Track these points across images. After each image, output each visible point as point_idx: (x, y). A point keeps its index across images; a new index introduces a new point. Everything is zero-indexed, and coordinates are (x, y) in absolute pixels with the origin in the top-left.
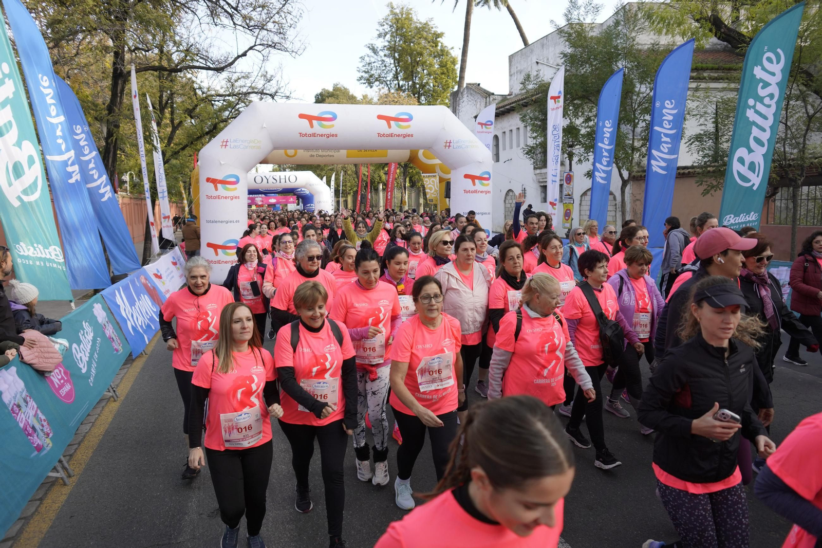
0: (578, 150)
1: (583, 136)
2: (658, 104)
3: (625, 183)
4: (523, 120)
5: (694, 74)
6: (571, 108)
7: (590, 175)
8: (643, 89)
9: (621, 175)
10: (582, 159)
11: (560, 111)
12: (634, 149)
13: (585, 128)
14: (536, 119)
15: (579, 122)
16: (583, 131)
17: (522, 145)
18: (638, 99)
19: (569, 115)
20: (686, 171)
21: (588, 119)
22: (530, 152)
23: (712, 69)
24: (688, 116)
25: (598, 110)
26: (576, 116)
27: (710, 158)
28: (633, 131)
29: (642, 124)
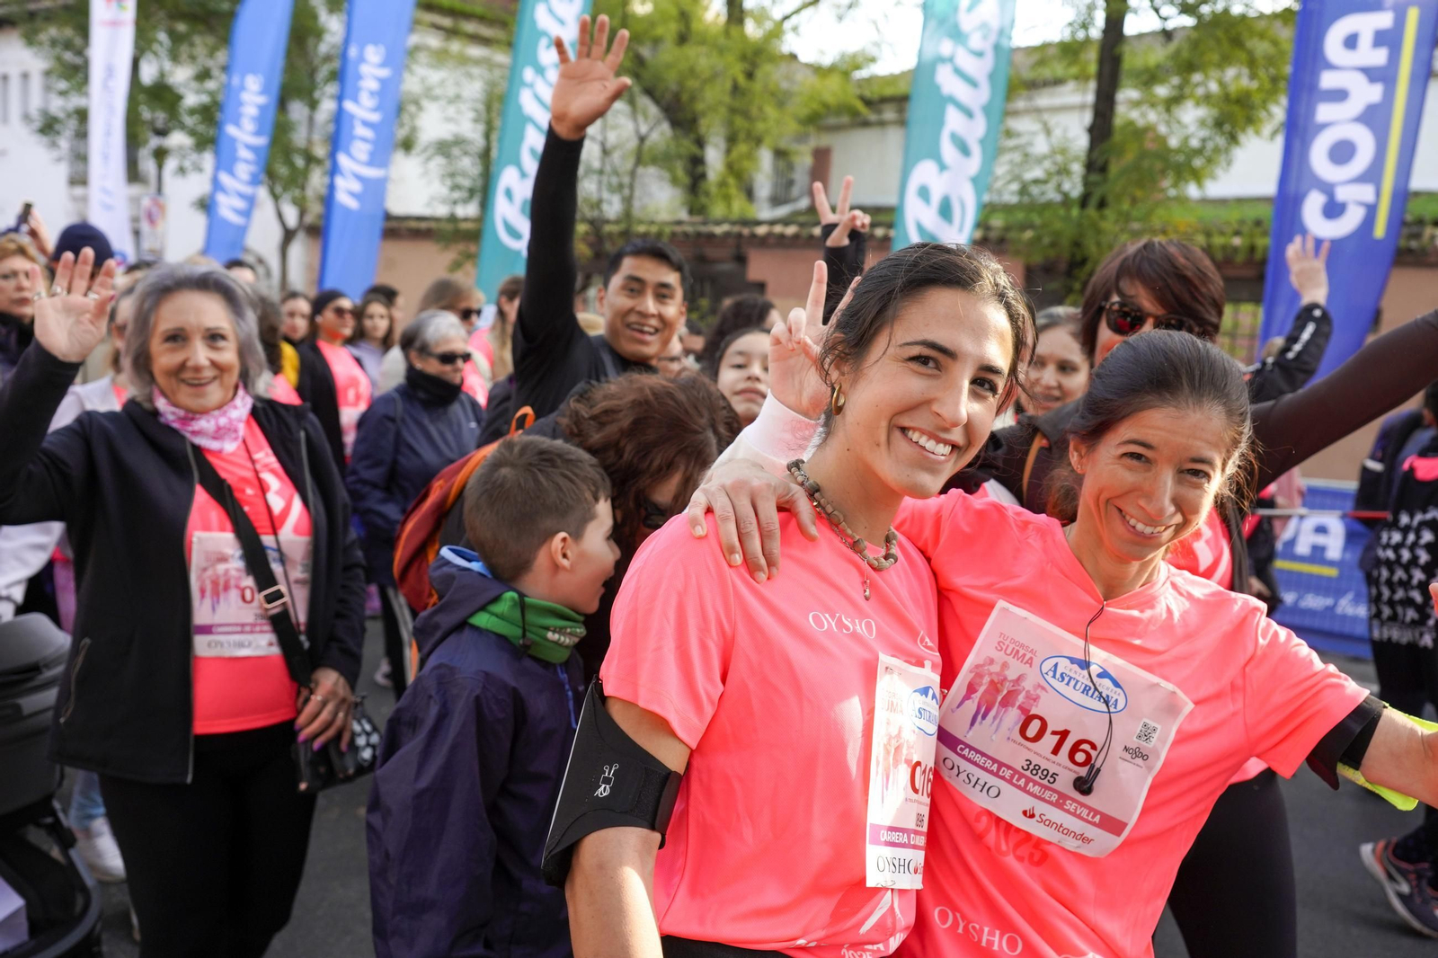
0: (178, 139)
1: (192, 112)
2: (353, 52)
3: (288, 235)
4: (30, 40)
5: (447, 22)
6: (162, 36)
7: (206, 205)
8: (333, 25)
9: (280, 216)
10: (187, 164)
11: (127, 35)
12: (310, 159)
13: (198, 92)
14: (68, 45)
15: (180, 76)
16: (191, 99)
17: (34, 112)
18: (323, 48)
19: (155, 54)
20: (423, 225)
21: (204, 75)
22: (49, 127)
23: (482, 19)
24: (425, 103)
25: (231, 56)
26: (175, 57)
27: (465, 194)
28: (311, 120)
29: (327, 106)
